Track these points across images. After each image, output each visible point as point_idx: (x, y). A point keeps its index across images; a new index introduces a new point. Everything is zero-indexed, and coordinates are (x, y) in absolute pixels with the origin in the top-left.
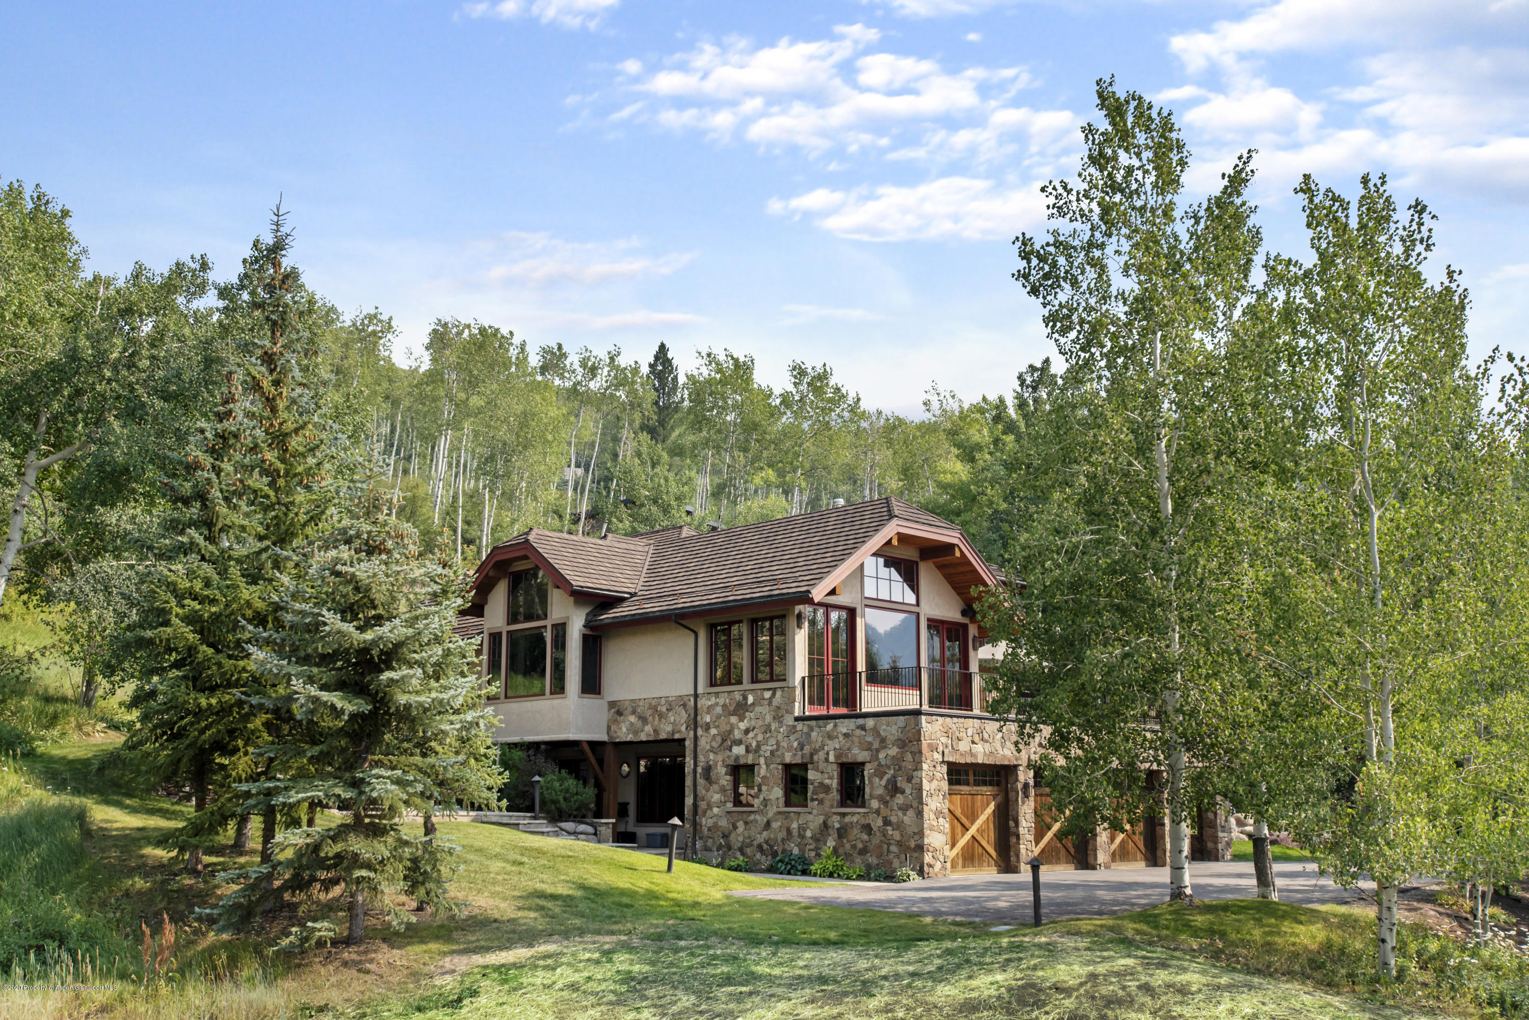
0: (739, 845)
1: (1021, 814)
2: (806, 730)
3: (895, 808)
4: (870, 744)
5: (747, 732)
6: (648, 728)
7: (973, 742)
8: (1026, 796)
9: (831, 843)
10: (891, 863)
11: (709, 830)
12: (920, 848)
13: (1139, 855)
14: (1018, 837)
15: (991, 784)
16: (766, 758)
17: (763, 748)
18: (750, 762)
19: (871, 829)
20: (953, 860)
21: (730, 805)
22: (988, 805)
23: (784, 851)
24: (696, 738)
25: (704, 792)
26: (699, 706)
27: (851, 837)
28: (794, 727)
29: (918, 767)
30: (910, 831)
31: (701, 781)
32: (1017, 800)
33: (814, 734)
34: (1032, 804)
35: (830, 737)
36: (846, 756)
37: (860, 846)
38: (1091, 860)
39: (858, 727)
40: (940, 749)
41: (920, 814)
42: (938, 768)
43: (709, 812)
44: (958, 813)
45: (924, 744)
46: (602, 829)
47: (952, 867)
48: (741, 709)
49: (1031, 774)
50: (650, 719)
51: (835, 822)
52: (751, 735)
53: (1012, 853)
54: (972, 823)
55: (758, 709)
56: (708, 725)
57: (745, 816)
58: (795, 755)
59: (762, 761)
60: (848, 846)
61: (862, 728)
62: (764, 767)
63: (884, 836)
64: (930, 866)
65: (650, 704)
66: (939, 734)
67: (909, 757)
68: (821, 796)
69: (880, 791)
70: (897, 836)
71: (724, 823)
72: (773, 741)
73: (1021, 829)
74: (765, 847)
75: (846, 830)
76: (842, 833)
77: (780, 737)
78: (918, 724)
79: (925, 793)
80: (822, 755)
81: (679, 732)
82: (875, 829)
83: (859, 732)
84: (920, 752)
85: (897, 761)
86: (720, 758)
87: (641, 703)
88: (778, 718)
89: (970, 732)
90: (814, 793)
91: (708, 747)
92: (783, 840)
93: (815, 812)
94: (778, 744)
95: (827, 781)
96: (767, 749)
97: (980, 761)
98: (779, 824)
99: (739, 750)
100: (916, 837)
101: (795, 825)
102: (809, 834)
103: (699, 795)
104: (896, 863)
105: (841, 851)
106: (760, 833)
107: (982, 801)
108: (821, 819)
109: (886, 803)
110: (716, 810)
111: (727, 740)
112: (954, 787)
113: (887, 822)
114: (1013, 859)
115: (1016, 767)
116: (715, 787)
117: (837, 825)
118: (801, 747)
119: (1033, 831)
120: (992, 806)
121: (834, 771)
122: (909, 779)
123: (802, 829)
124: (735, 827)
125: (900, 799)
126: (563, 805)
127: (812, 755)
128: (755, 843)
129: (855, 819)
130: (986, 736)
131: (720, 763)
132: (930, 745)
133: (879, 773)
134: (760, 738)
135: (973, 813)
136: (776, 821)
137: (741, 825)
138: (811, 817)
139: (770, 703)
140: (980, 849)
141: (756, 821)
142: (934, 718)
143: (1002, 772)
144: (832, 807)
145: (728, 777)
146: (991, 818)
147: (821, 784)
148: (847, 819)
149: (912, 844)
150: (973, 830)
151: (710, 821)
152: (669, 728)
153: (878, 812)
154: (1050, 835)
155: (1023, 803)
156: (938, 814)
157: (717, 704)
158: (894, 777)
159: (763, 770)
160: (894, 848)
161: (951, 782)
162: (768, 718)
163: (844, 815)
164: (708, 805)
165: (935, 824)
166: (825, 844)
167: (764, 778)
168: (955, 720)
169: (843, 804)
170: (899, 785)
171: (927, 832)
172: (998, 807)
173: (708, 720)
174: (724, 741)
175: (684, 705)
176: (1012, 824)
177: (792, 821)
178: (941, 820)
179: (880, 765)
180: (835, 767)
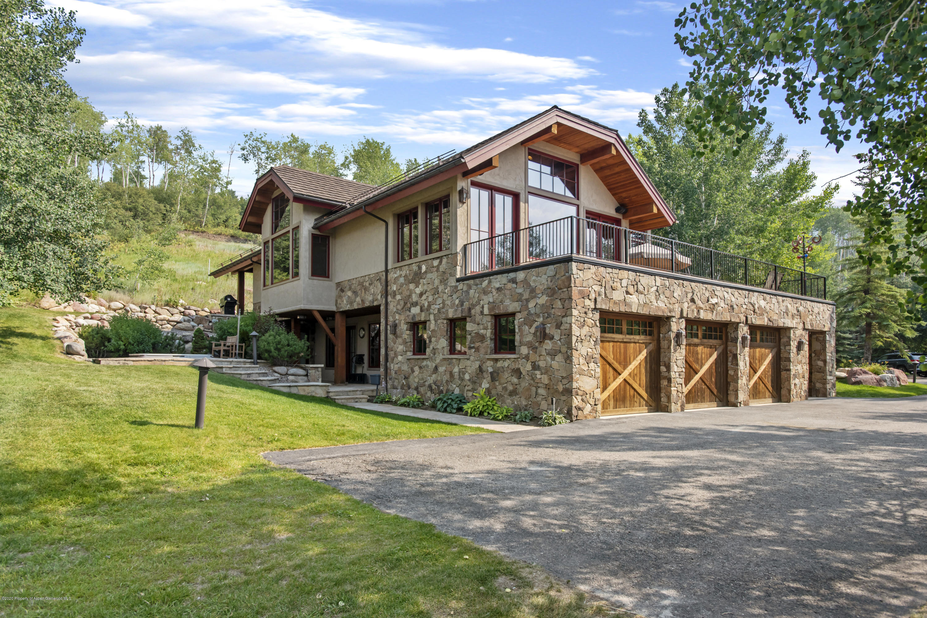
0: (415, 385)
1: (673, 359)
2: (465, 289)
3: (544, 353)
4: (521, 294)
5: (421, 295)
6: (358, 299)
7: (628, 293)
8: (678, 344)
9: (485, 385)
10: (539, 405)
11: (396, 373)
12: (569, 392)
13: (767, 394)
14: (669, 380)
15: (645, 333)
16: (435, 315)
17: (432, 307)
18: (423, 319)
19: (521, 373)
20: (604, 402)
21: (410, 354)
22: (640, 352)
23: (448, 391)
24: (387, 304)
25: (392, 344)
26: (389, 278)
27: (503, 381)
28: (456, 287)
29: (567, 312)
30: (558, 375)
31: (390, 336)
32: (669, 348)
33: (472, 292)
34: (684, 352)
35: (485, 292)
36: (499, 307)
37: (510, 388)
38: (732, 399)
39: (509, 281)
40: (593, 296)
41: (568, 359)
42: (590, 315)
43: (395, 359)
44: (610, 358)
45: (575, 291)
46: (311, 372)
47: (603, 408)
48: (417, 277)
49: (683, 325)
50: (359, 292)
51: (489, 367)
52: (424, 297)
53: (662, 395)
54: (624, 369)
55: (429, 276)
56: (394, 292)
57: (419, 361)
58: (456, 310)
59: (432, 317)
60: (500, 388)
61: (514, 281)
62: (433, 322)
63: (533, 379)
64: (579, 409)
65: (359, 281)
66: (591, 282)
67: (559, 304)
68: (477, 344)
69: (529, 338)
70: (545, 379)
71: (405, 368)
72: (440, 301)
73: (673, 374)
74: (434, 387)
75: (498, 374)
76: (494, 377)
77: (445, 297)
78: (568, 271)
79: (574, 339)
80: (478, 309)
81: (377, 300)
82: (524, 373)
83: (510, 285)
84: (570, 298)
85: (546, 309)
86: (403, 317)
87: (354, 282)
88: (444, 281)
89: (624, 283)
90: (472, 342)
91: (395, 310)
92: (447, 381)
93: (472, 358)
94: (443, 302)
95: (482, 332)
96: (435, 308)
97: (634, 311)
98: (444, 368)
99: (415, 310)
100: (565, 381)
101: (456, 370)
102: (467, 377)
103: (389, 346)
104: (544, 405)
105: (493, 392)
106: (430, 376)
107: (635, 349)
108: (477, 364)
109: (535, 349)
110: (400, 358)
111: (407, 304)
112: (606, 335)
113: (535, 367)
114: (664, 399)
115: (669, 318)
116: (400, 340)
117: (490, 370)
118: (462, 304)
119: (683, 376)
120: (644, 353)
121: (488, 322)
122: (558, 326)
123: (462, 372)
124: (413, 371)
125: (548, 345)
126: (275, 353)
127: (470, 310)
128: (427, 384)
129: (506, 364)
130: (641, 288)
131: (403, 321)
132: (580, 292)
133: (529, 322)
134: (430, 299)
135: (625, 358)
136: (442, 366)
137: (416, 369)
138: (468, 363)
139: (438, 270)
140: (632, 392)
141: (427, 366)
142: (586, 266)
143: (655, 324)
144: (486, 354)
145: (408, 332)
146: (643, 364)
147: (477, 334)
148: (499, 364)
149: (561, 388)
150: (625, 374)
151: (396, 366)
152: (371, 298)
153: (527, 358)
154: (697, 377)
155: (675, 351)
156: (589, 359)
157: (401, 276)
158: (543, 324)
159: (432, 325)
160: (542, 391)
161: (603, 331)
162: (437, 282)
163: (496, 360)
164: (395, 354)
165: (586, 368)
166: (480, 386)
167: (433, 331)
168: (610, 270)
169: (497, 350)
170: (547, 331)
171: (576, 376)
172: (650, 354)
173: (395, 289)
174: (405, 304)
175: (379, 280)
176: (663, 369)
177: (454, 366)
178: (592, 365)
179: (529, 314)
180: (489, 318)
